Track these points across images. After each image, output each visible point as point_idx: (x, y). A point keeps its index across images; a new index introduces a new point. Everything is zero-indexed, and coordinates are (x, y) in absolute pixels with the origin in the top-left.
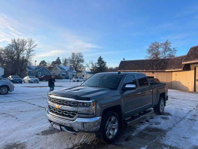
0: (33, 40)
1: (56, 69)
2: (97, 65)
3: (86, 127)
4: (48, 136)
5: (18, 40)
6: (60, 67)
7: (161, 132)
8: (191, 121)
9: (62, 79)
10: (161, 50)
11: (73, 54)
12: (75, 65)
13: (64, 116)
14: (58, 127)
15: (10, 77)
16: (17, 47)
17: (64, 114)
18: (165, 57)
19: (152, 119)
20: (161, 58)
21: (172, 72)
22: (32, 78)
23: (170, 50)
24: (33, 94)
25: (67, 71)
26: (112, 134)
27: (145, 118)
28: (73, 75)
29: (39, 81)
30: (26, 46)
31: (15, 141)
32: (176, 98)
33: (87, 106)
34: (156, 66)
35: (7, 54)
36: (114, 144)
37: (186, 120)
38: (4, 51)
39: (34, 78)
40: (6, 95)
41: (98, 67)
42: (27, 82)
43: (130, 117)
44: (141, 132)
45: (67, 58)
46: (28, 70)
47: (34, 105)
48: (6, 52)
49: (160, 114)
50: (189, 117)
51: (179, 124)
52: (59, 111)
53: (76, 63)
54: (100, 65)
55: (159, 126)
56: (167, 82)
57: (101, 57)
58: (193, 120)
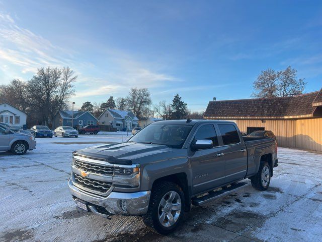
0: (71, 70)
1: (107, 116)
2: (172, 109)
3: (124, 208)
4: (72, 220)
5: (48, 70)
6: (113, 113)
7: (257, 219)
8: (313, 202)
9: (116, 131)
10: (278, 82)
11: (134, 91)
12: (137, 109)
13: (94, 190)
14: (84, 207)
15: (35, 127)
16: (46, 80)
17: (93, 185)
18: (286, 95)
19: (246, 198)
20: (278, 96)
21: (296, 119)
22: (67, 130)
23: (293, 82)
24: (65, 154)
25: (123, 118)
26: (171, 220)
27: (235, 195)
28: (134, 125)
29: (78, 134)
30: (60, 79)
31: (20, 226)
32: (298, 163)
33: (127, 174)
34: (268, 109)
35: (31, 92)
36: (174, 236)
37: (306, 200)
38: (28, 87)
39: (71, 129)
40: (22, 156)
41: (173, 111)
42: (59, 135)
43: (207, 194)
44: (222, 218)
45: (125, 98)
46: (62, 117)
47: (62, 171)
48: (30, 89)
49: (262, 189)
50: (312, 195)
51: (291, 207)
52: (87, 182)
53: (138, 105)
54: (177, 108)
55: (255, 210)
56: (288, 137)
57: (178, 95)
58: (317, 200)
